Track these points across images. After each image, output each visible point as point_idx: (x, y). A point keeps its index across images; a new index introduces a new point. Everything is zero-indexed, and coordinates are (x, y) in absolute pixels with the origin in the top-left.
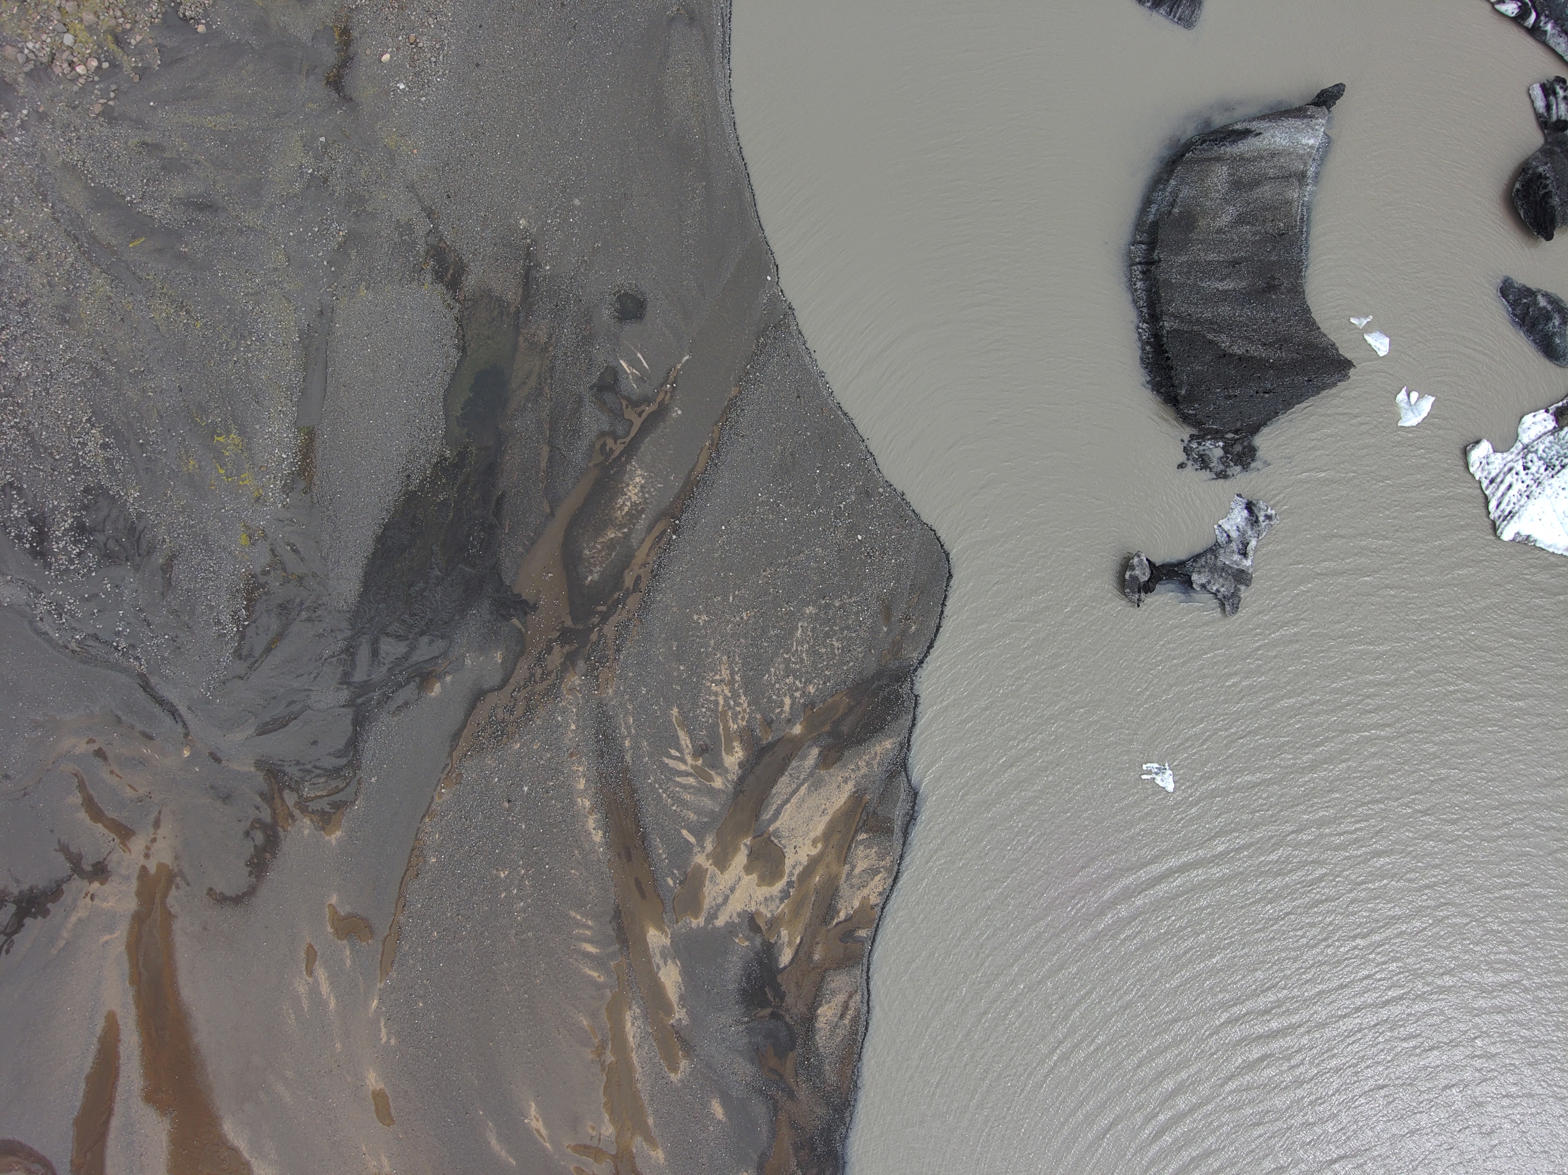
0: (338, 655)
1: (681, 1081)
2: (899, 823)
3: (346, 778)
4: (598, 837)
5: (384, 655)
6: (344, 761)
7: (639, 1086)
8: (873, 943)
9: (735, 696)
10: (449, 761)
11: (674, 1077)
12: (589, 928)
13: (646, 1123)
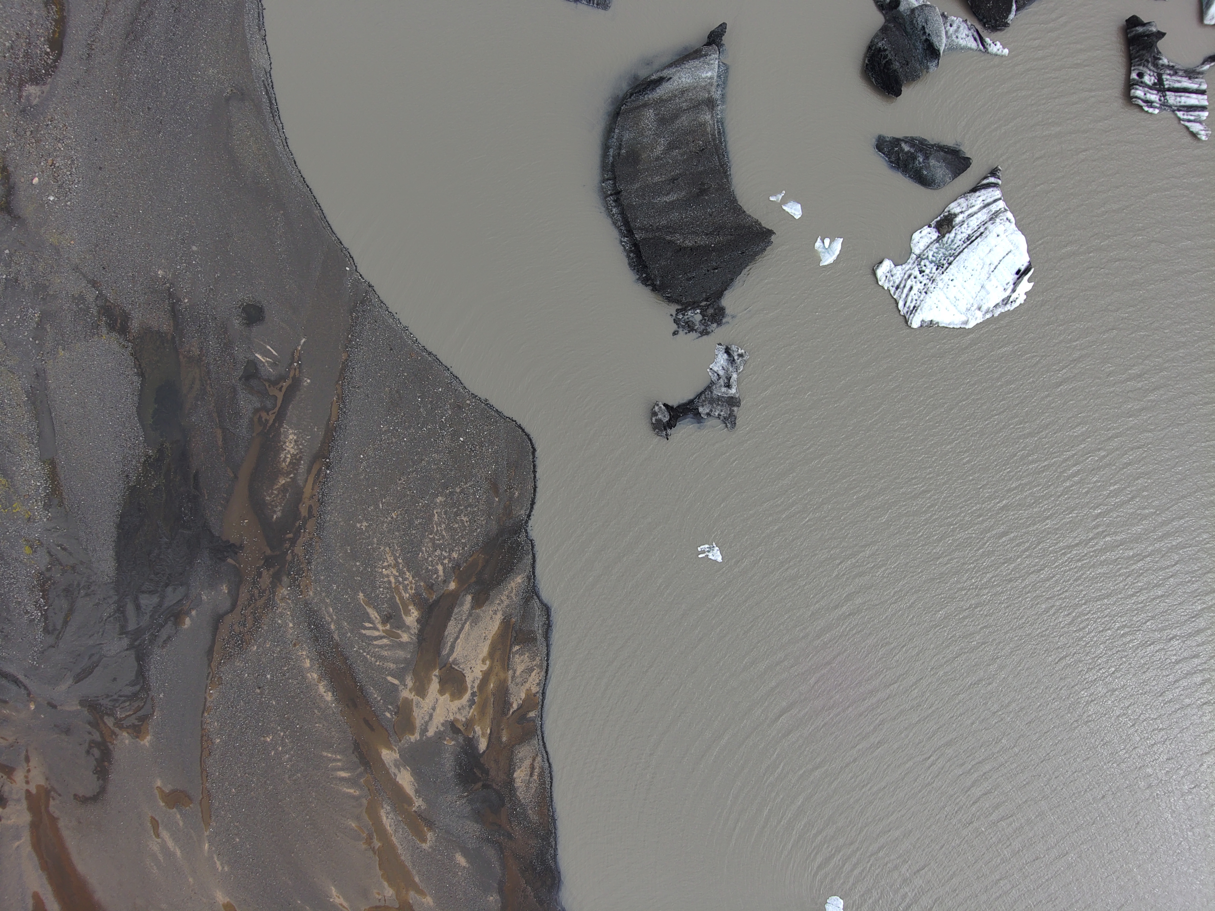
0: (113, 615)
1: (431, 847)
2: (540, 631)
3: (143, 699)
4: (329, 697)
5: (144, 607)
6: (138, 688)
7: (403, 858)
8: (541, 719)
9: (402, 573)
10: (210, 670)
11: (425, 846)
12: (339, 760)
13: (414, 881)
